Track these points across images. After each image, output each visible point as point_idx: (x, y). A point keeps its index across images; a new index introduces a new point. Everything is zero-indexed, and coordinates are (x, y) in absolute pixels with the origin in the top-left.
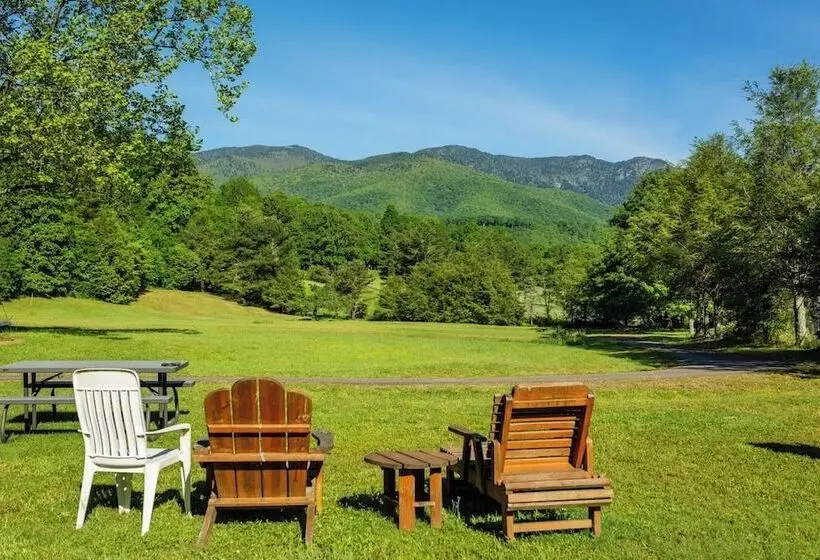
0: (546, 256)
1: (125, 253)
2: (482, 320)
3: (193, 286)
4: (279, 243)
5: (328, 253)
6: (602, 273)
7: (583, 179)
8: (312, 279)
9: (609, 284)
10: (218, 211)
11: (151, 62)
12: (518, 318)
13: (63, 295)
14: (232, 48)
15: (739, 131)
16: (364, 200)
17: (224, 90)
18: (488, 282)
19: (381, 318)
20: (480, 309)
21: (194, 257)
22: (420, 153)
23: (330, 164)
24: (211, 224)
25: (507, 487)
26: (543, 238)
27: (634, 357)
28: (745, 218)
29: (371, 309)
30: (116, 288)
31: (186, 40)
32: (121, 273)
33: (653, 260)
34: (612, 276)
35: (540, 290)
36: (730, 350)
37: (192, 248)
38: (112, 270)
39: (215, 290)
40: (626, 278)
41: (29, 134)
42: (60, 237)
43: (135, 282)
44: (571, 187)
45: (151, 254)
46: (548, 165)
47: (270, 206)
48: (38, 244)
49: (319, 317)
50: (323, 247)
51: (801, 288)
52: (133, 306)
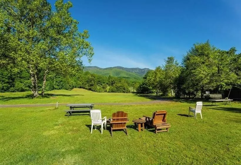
0: (133, 83)
1: (70, 83)
2: (124, 92)
3: (81, 87)
4: (94, 81)
5: (101, 82)
6: (142, 85)
7: (138, 71)
8: (99, 86)
9: (143, 87)
10: (84, 76)
11: (78, 55)
12: (129, 92)
13: (61, 89)
14: (91, 53)
15: (163, 66)
16: (106, 74)
17: (89, 60)
18: (125, 86)
19: (109, 92)
20: (124, 90)
21: (81, 83)
22: (114, 67)
23: (100, 69)
24: (83, 78)
25: (156, 126)
26: (132, 80)
27: (149, 98)
28: (164, 78)
29: (108, 90)
30: (69, 88)
31: (84, 52)
32: (70, 86)
33: (150, 84)
34: (143, 86)
35: (132, 88)
36: (162, 97)
37: (80, 82)
38: (68, 85)
39: (84, 88)
40: (145, 86)
41: (60, 66)
42: (60, 80)
43: (72, 87)
44: (136, 72)
45: (74, 83)
46: (133, 69)
47: (92, 75)
48: (57, 81)
49: (100, 92)
50: (100, 81)
51: (172, 88)
52: (71, 91)
